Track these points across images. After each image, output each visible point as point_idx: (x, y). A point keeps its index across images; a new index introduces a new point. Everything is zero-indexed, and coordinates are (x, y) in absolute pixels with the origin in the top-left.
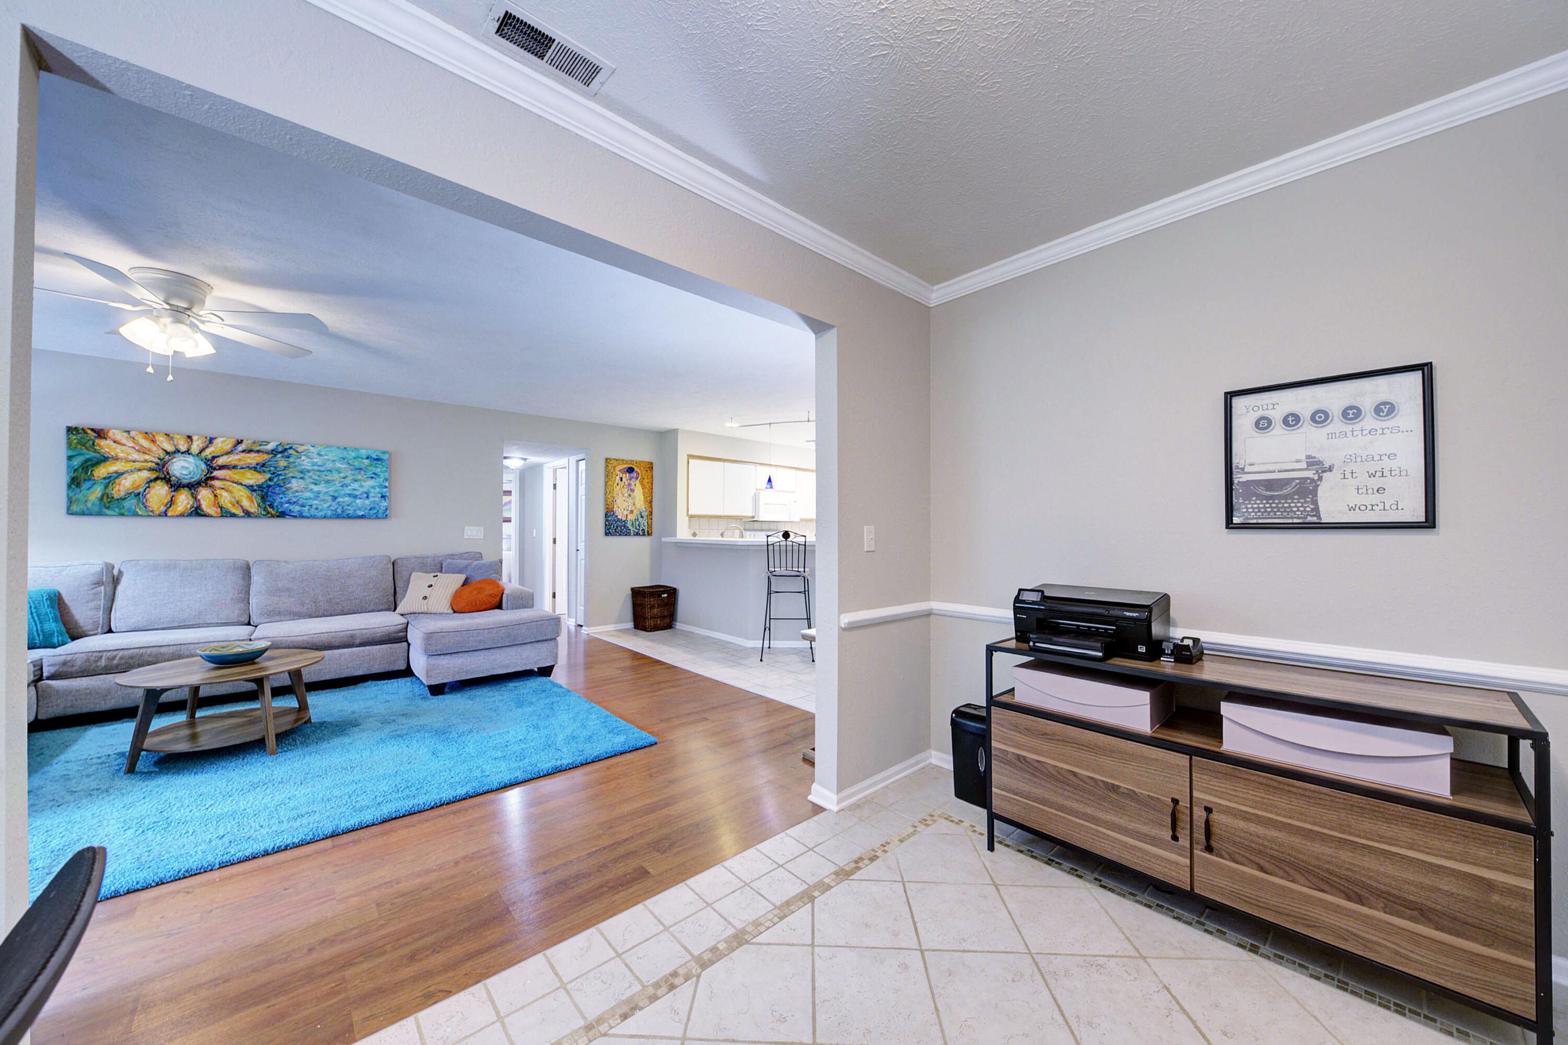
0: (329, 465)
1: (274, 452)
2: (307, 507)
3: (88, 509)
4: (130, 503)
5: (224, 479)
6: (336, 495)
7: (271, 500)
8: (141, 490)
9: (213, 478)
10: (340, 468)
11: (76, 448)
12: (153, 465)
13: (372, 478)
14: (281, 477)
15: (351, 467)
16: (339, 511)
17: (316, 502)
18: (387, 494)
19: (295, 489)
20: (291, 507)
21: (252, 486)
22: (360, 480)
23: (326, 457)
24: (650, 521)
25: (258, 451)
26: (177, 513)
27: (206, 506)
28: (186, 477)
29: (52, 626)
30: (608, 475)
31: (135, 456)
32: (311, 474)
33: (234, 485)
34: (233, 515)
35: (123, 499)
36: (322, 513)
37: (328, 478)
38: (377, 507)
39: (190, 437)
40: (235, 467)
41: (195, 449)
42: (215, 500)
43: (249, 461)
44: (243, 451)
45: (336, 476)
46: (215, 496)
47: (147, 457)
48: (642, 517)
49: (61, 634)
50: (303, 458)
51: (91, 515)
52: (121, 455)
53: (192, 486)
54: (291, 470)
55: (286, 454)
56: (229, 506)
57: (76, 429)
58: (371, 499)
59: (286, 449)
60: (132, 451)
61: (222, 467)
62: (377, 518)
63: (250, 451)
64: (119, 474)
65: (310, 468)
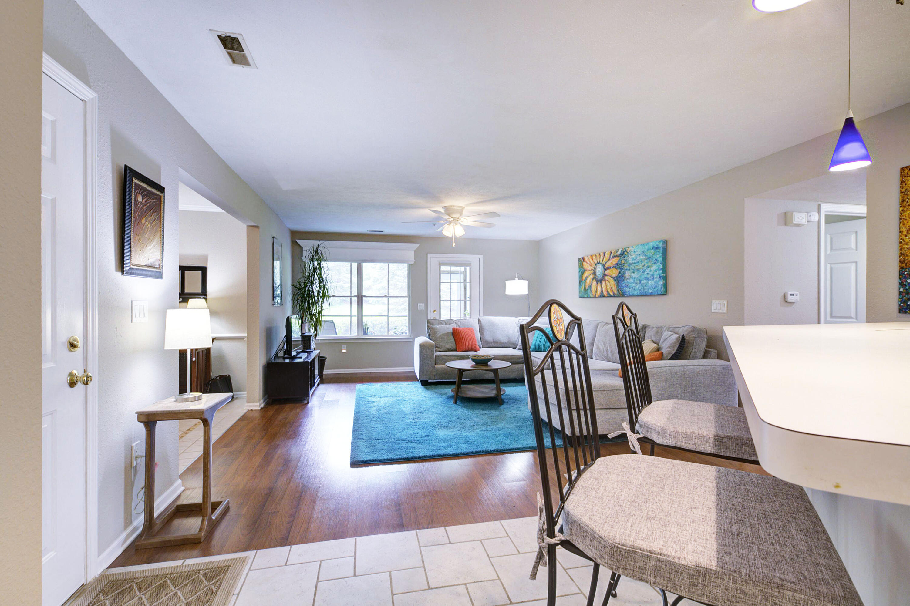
0: (638, 258)
1: (621, 255)
2: (631, 289)
3: (582, 294)
4: (589, 291)
5: (608, 275)
6: (641, 279)
7: (620, 285)
8: (591, 284)
9: (605, 275)
10: (642, 259)
11: (579, 267)
12: (593, 271)
13: (655, 263)
14: (623, 271)
15: (646, 257)
16: (642, 290)
17: (634, 285)
18: (663, 275)
19: (627, 277)
20: (626, 289)
21: (615, 278)
22: (650, 266)
23: (637, 253)
25: (616, 256)
26: (598, 295)
27: (604, 292)
28: (600, 276)
31: (590, 268)
32: (632, 266)
33: (610, 278)
34: (611, 296)
35: (588, 289)
36: (637, 292)
37: (638, 267)
38: (657, 285)
39: (600, 254)
40: (610, 268)
41: (601, 260)
42: (606, 287)
43: (614, 263)
44: (612, 258)
45: (640, 266)
46: (606, 285)
47: (592, 267)
50: (629, 256)
51: (582, 297)
52: (587, 268)
53: (601, 281)
54: (626, 265)
55: (624, 255)
56: (609, 290)
57: (580, 259)
58: (655, 280)
59: (624, 252)
60: (589, 266)
61: (607, 268)
62: (663, 295)
63: (614, 257)
64: (587, 277)
65: (631, 262)
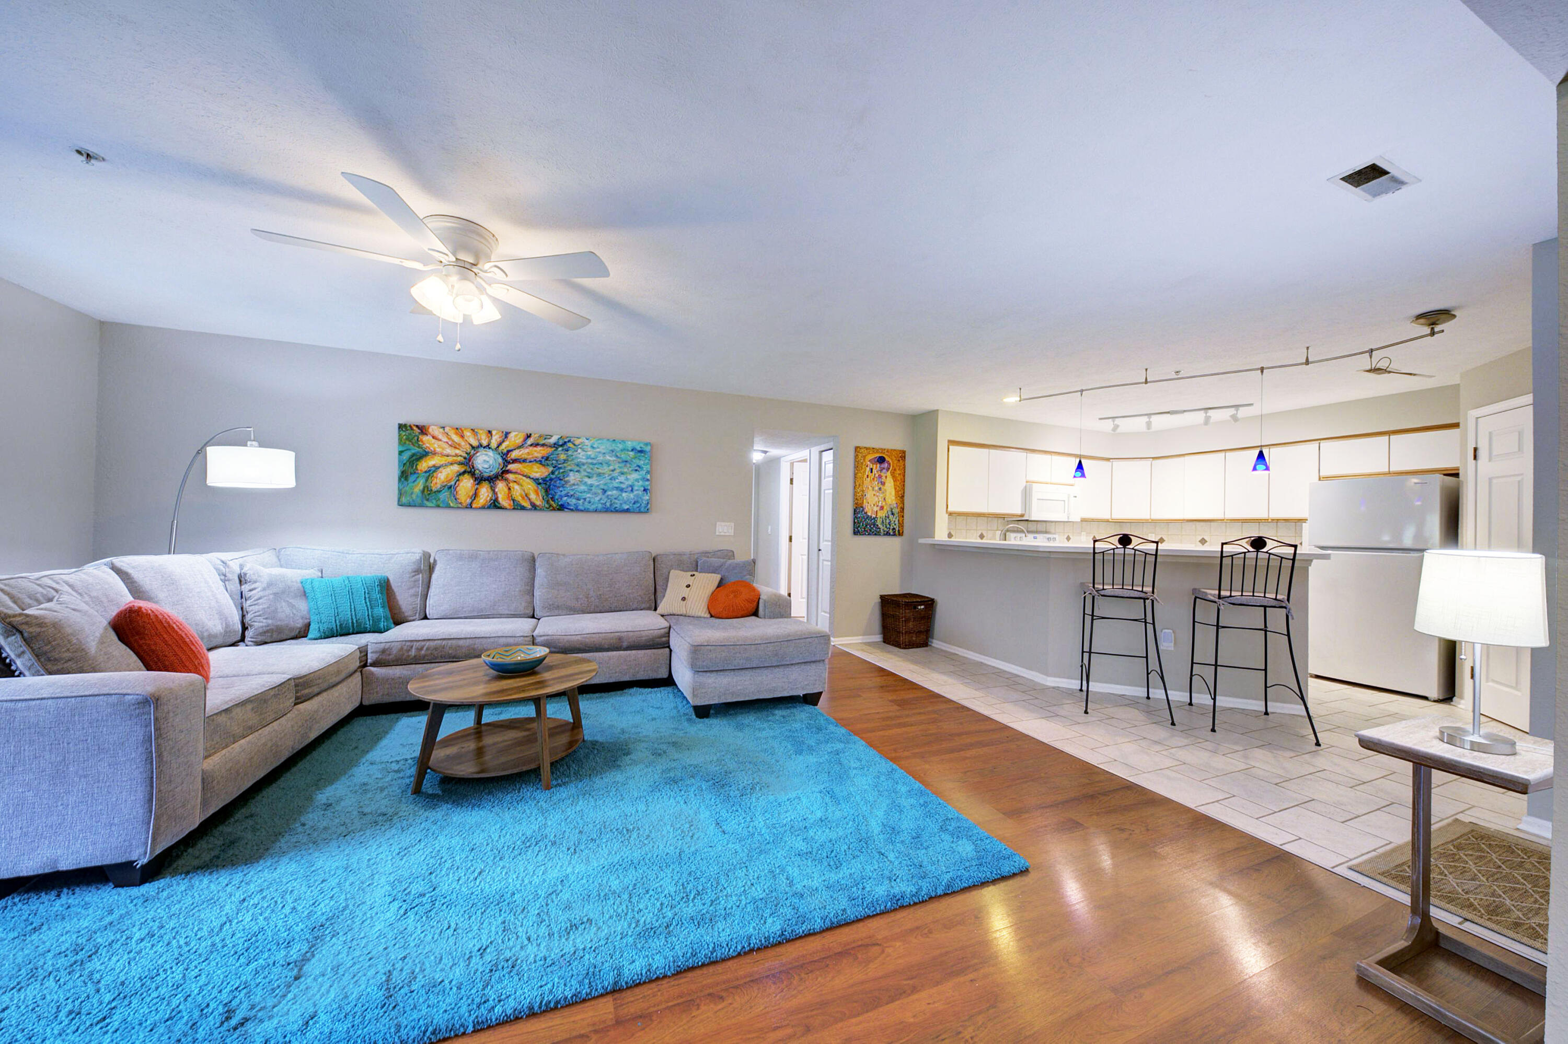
0: (601, 458)
1: (556, 446)
2: (582, 501)
3: (413, 501)
4: (444, 495)
5: (516, 473)
6: (605, 488)
7: (553, 492)
8: (453, 483)
9: (508, 472)
10: (610, 461)
11: (405, 443)
12: (462, 458)
13: (636, 470)
14: (561, 471)
15: (619, 460)
16: (608, 504)
17: (588, 495)
18: (649, 488)
19: (572, 482)
20: (569, 500)
21: (538, 479)
22: (626, 473)
23: (598, 450)
24: (901, 519)
25: (543, 445)
26: (480, 505)
27: (503, 501)
28: (487, 471)
29: (380, 611)
30: (857, 466)
31: (449, 451)
32: (585, 467)
33: (524, 478)
34: (523, 508)
35: (439, 491)
36: (593, 507)
37: (600, 471)
38: (640, 500)
39: (490, 432)
40: (525, 461)
41: (494, 444)
42: (509, 493)
43: (536, 455)
44: (531, 445)
45: (605, 469)
46: (509, 489)
47: (457, 451)
48: (893, 514)
49: (386, 618)
50: (579, 451)
51: (415, 506)
52: (438, 450)
53: (492, 480)
54: (569, 463)
55: (565, 447)
56: (519, 499)
57: (405, 425)
58: (635, 493)
59: (565, 442)
60: (445, 446)
61: (515, 461)
62: (640, 512)
63: (537, 445)
64: (437, 468)
65: (584, 461)
